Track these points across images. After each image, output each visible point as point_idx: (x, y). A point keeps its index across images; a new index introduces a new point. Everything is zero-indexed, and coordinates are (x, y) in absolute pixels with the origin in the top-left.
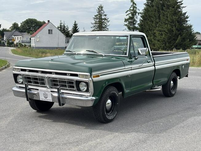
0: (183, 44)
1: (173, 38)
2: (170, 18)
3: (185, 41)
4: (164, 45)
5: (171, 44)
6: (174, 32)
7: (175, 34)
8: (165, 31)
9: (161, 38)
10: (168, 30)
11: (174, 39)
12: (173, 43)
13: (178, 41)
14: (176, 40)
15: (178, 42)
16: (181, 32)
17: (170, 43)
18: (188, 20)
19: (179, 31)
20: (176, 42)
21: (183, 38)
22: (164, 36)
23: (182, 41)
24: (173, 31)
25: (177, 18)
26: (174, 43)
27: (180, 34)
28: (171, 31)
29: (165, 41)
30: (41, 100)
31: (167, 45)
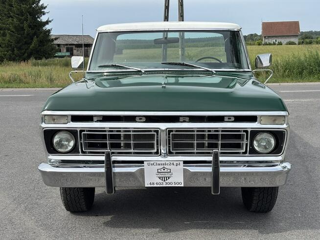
0: (42, 50)
1: (25, 40)
2: (16, 7)
3: (44, 46)
4: (10, 52)
5: (23, 51)
6: (25, 30)
7: (28, 34)
8: (9, 29)
9: (3, 40)
10: (15, 27)
11: (25, 42)
12: (26, 49)
13: (33, 45)
14: (31, 43)
15: (33, 47)
16: (37, 31)
17: (20, 49)
18: (45, 11)
19: (33, 29)
20: (31, 47)
21: (41, 41)
22: (8, 37)
23: (39, 46)
24: (23, 29)
25: (27, 7)
26: (28, 49)
27: (35, 34)
28: (19, 29)
29: (11, 45)
30: (146, 186)
31: (16, 51)
